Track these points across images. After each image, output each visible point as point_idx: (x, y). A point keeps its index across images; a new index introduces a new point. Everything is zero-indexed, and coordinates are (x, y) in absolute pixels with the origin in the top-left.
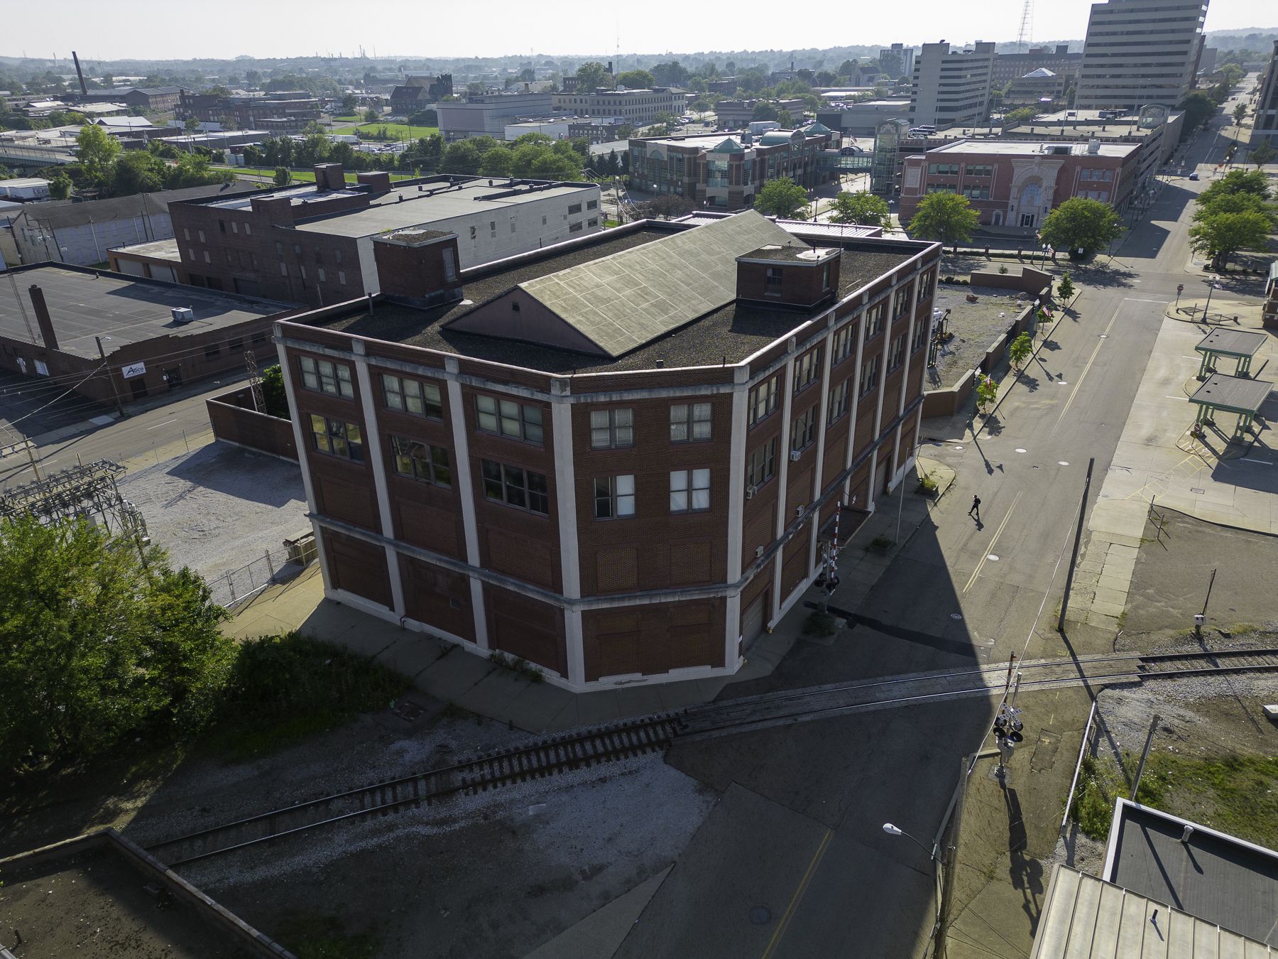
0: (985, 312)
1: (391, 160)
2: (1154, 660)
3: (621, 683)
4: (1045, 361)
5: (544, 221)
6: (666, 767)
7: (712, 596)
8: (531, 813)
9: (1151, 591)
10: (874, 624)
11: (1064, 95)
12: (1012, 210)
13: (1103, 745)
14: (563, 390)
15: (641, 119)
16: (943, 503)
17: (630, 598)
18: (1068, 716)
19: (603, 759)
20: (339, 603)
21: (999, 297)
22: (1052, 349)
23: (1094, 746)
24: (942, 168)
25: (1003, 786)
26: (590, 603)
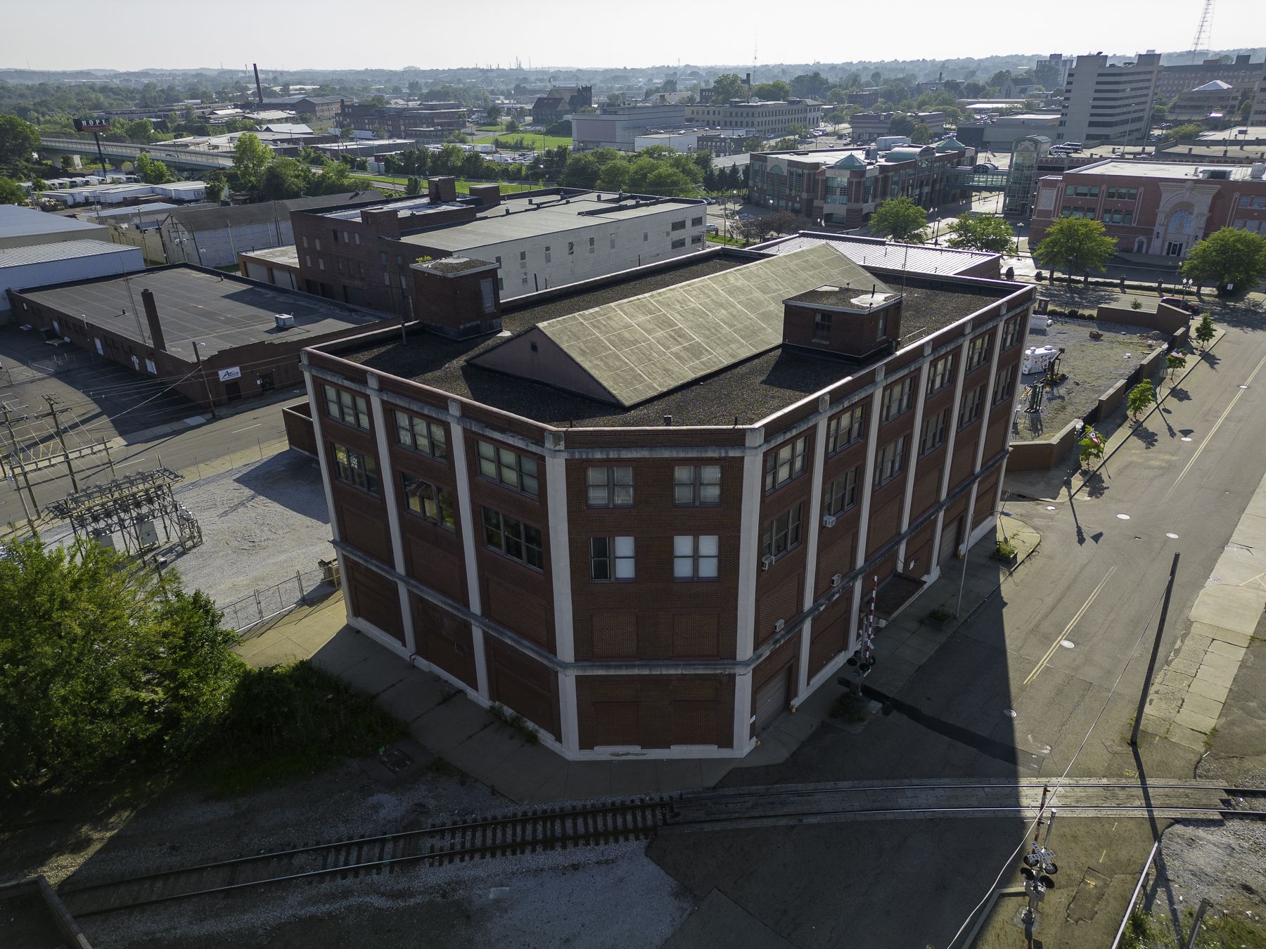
0: (1108, 352)
1: (519, 170)
2: (1244, 794)
3: (618, 755)
4: (1169, 412)
5: (646, 238)
6: (646, 860)
7: (718, 672)
8: (491, 896)
9: (1253, 704)
10: (914, 714)
11: (1238, 110)
12: (1158, 237)
13: (1161, 899)
14: (556, 444)
15: (773, 131)
16: (1020, 573)
17: (627, 667)
18: (1124, 855)
19: (581, 842)
20: (358, 632)
21: (1128, 336)
22: (1181, 400)
23: (1149, 898)
24: (1081, 189)
25: (1028, 935)
26: (583, 668)
